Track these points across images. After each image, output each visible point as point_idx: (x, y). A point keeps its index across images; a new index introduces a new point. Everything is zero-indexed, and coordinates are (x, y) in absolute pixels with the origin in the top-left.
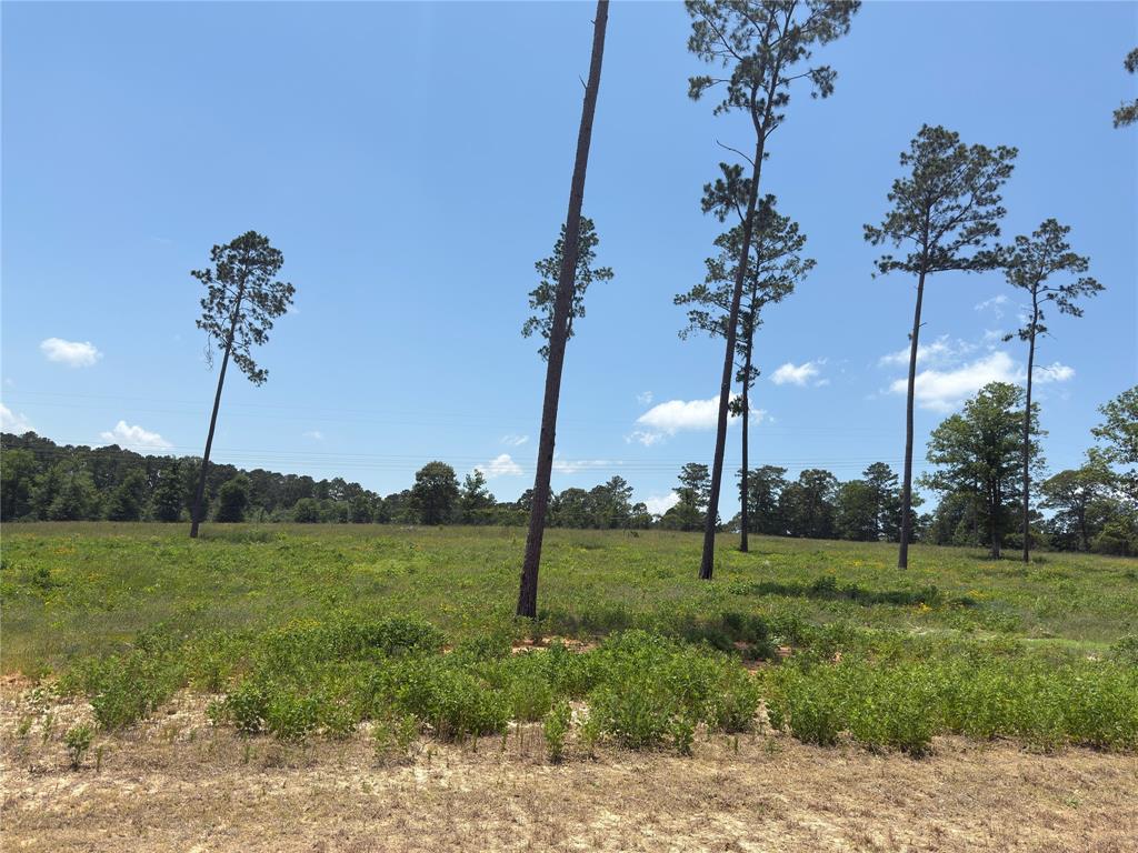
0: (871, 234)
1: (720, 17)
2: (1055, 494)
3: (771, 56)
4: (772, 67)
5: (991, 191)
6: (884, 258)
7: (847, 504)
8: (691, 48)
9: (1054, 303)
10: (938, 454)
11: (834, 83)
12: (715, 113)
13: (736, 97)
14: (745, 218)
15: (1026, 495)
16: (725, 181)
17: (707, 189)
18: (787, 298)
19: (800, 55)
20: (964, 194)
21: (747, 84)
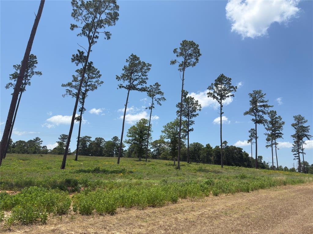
0: (118, 78)
1: (81, 10)
2: (154, 146)
3: (95, 25)
4: (95, 28)
5: (145, 73)
6: (120, 84)
7: (106, 147)
8: (72, 15)
9: (156, 101)
10: (129, 135)
11: (111, 37)
12: (77, 35)
13: (84, 33)
14: (84, 66)
15: (147, 145)
16: (79, 54)
17: (73, 56)
18: (95, 90)
19: (102, 27)
20: (140, 73)
21: (87, 30)
